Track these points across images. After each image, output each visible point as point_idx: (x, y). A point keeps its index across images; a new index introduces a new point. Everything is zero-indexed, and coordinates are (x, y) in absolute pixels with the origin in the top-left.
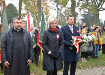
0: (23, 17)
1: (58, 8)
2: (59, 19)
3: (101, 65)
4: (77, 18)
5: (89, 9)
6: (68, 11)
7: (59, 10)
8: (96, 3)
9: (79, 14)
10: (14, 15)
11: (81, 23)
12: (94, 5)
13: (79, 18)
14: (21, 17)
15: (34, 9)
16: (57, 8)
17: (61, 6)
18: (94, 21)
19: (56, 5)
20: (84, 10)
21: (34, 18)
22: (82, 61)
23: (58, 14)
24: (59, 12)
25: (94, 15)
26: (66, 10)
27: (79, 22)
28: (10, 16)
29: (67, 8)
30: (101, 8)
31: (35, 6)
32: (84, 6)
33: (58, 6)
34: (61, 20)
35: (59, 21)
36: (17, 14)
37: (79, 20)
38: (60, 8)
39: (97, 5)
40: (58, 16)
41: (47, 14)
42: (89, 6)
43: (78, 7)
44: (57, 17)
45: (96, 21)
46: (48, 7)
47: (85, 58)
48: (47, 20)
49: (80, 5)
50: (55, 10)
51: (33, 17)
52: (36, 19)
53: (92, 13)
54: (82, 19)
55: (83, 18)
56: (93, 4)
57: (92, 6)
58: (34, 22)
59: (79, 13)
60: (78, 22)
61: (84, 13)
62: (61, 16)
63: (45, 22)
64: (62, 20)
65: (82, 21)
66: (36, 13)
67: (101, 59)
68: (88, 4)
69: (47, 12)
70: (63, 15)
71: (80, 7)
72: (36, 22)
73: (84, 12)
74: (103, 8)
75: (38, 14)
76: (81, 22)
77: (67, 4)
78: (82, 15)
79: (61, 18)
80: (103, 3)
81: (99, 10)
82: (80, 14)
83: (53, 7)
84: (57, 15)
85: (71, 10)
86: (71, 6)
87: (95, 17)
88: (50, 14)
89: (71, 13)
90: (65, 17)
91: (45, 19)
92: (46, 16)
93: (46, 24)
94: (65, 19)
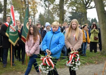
0: (8, 12)
1: (46, 5)
2: (47, 16)
3: (88, 63)
4: (65, 16)
5: (77, 7)
6: (56, 8)
7: (47, 7)
8: (84, 1)
9: (67, 11)
11: (68, 21)
12: (82, 3)
14: (6, 12)
15: (21, 5)
16: (44, 5)
17: (49, 3)
18: (81, 18)
19: (43, 1)
20: (72, 8)
21: (20, 14)
24: (47, 8)
25: (82, 13)
26: (54, 7)
29: (55, 5)
30: (88, 6)
31: (22, 2)
32: (72, 4)
33: (46, 2)
35: (47, 18)
36: (1, 9)
37: (67, 17)
38: (47, 4)
39: (85, 3)
40: (46, 13)
41: (34, 11)
42: (78, 4)
43: (66, 5)
44: (45, 13)
45: (83, 19)
46: (36, 3)
48: (34, 17)
49: (68, 2)
50: (42, 6)
52: (23, 15)
53: (80, 11)
54: (69, 17)
55: (71, 15)
56: (81, 1)
57: (80, 4)
58: (20, 18)
59: (68, 10)
60: (66, 20)
61: (72, 11)
62: (49, 13)
63: (32, 19)
64: (50, 17)
65: (69, 19)
66: (23, 9)
67: (89, 57)
68: (76, 2)
69: (34, 8)
70: (51, 12)
71: (68, 4)
72: (23, 18)
73: (73, 9)
74: (91, 6)
75: (24, 10)
76: (68, 19)
77: (55, 1)
78: (70, 12)
79: (49, 15)
80: (91, 2)
81: (86, 8)
83: (41, 3)
84: (45, 12)
85: (59, 7)
86: (59, 3)
87: (83, 15)
88: (37, 11)
89: (59, 10)
90: (53, 14)
91: (32, 15)
92: (33, 13)
93: (33, 21)
94: (53, 16)
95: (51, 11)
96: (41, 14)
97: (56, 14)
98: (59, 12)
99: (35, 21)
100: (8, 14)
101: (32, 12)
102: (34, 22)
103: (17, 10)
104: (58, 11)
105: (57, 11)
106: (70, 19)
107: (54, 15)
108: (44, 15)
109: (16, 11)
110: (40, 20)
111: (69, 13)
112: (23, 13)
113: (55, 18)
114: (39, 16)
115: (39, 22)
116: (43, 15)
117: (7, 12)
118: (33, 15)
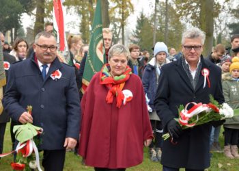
0: (49, 12)
2: (160, 22)
4: (218, 23)
9: (224, 7)
10: (22, 6)
11: (228, 37)
13: (224, 22)
14: (44, 11)
21: (84, 18)
22: (226, 157)
23: (158, 8)
27: (223, 33)
28: (12, 7)
34: (166, 25)
35: (161, 28)
37: (223, 26)
40: (158, 14)
41: (123, 6)
44: (155, 15)
47: (235, 147)
48: (123, 26)
51: (80, 13)
52: (90, 19)
54: (231, 26)
58: (83, 28)
59: (226, 5)
60: (221, 34)
62: (166, 14)
63: (118, 31)
64: (169, 25)
65: (231, 31)
70: (174, 11)
72: (91, 29)
76: (227, 34)
78: (233, 11)
79: (167, 21)
82: (227, 8)
84: (156, 10)
88: (132, 7)
89: (198, 5)
90: (178, 16)
91: (117, 20)
92: (120, 13)
93: (120, 36)
94: (180, 23)
95: (175, 7)
96: (142, 16)
97: (189, 16)
98: (199, 10)
99: (126, 38)
100: (49, 16)
101: (118, 9)
102: (121, 41)
103: (76, 4)
104: (196, 7)
105: (192, 7)
106: (231, 34)
107: (183, 21)
108: (154, 19)
109: (73, 9)
110: (139, 35)
111: (229, 15)
112: (90, 12)
113: (185, 28)
114: (138, 22)
115: (136, 39)
116: (150, 19)
117: (46, 10)
118: (120, 20)
